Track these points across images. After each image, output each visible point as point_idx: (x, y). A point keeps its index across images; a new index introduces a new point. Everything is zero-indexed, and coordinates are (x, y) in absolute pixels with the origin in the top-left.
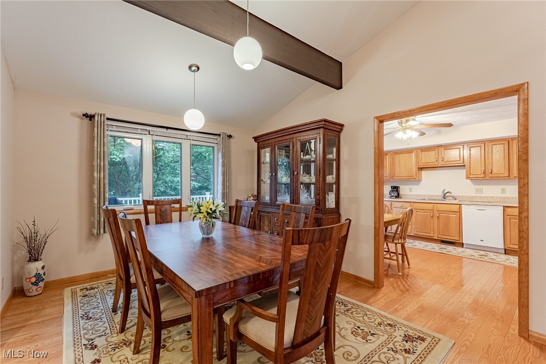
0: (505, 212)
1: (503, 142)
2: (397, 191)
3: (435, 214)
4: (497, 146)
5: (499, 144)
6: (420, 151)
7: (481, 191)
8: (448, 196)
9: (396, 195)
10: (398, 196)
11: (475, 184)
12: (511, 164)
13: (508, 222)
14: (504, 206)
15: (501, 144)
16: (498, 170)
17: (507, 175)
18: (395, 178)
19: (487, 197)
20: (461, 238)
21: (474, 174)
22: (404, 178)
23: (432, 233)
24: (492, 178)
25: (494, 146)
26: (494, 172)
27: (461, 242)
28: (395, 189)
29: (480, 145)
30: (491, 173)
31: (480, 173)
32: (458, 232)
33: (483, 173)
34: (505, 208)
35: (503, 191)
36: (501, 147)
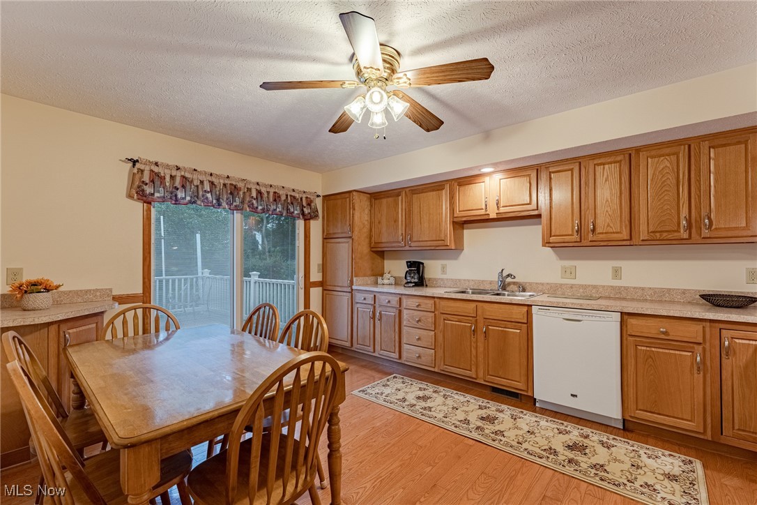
0: (624, 328)
1: (619, 158)
2: (418, 273)
3: (480, 324)
4: (607, 166)
5: (611, 163)
6: (456, 184)
7: (572, 272)
8: (509, 284)
9: (416, 280)
10: (421, 283)
11: (561, 258)
12: (635, 209)
13: (631, 351)
14: (621, 313)
15: (615, 162)
16: (608, 225)
17: (625, 235)
18: (413, 244)
19: (585, 287)
20: (530, 384)
21: (558, 234)
22: (429, 243)
23: (473, 370)
24: (595, 244)
25: (599, 169)
26: (599, 230)
27: (530, 394)
28: (416, 268)
29: (571, 167)
30: (594, 230)
31: (570, 233)
32: (524, 371)
33: (577, 232)
34: (625, 317)
35: (617, 273)
36: (614, 168)
